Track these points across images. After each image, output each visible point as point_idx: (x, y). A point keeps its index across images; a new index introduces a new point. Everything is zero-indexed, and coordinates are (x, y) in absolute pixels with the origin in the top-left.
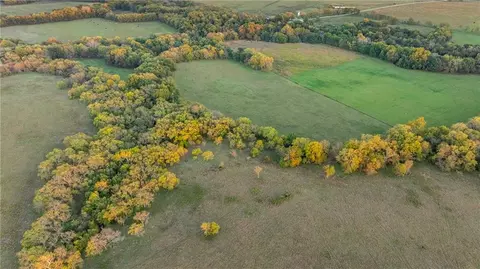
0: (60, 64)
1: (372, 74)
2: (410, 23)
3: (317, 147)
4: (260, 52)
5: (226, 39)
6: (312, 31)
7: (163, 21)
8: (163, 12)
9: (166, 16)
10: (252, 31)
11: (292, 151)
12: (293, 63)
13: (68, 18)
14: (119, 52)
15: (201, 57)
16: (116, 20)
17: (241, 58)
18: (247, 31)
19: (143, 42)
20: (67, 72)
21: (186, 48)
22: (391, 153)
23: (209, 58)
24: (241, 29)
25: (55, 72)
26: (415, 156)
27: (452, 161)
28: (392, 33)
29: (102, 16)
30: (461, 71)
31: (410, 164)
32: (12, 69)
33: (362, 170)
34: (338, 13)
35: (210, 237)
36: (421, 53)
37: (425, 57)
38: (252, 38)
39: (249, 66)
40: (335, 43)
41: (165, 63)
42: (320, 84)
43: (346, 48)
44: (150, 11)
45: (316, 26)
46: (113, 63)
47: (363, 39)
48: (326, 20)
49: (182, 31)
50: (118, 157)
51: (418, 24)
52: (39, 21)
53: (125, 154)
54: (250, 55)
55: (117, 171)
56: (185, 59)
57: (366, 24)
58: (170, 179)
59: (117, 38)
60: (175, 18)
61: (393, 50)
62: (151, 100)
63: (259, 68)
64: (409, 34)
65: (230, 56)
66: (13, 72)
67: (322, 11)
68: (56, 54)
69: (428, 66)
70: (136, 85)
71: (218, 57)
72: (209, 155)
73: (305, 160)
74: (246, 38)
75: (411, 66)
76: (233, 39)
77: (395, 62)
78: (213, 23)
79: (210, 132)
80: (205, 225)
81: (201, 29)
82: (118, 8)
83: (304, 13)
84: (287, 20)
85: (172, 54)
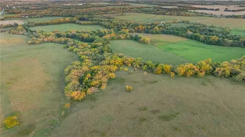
0: (63, 39)
1: (193, 46)
2: (212, 27)
3: (168, 67)
5: (129, 32)
6: (167, 29)
7: (101, 25)
8: (102, 21)
9: (103, 22)
10: (141, 29)
11: (158, 68)
12: (158, 41)
14: (86, 35)
15: (119, 39)
16: (81, 24)
17: (136, 39)
18: (138, 29)
19: (94, 32)
20: (65, 42)
21: (113, 35)
22: (196, 70)
23: (123, 39)
24: (136, 28)
25: (61, 43)
26: (206, 71)
27: (220, 73)
28: (203, 30)
29: (74, 22)
30: (232, 45)
31: (204, 73)
32: (43, 41)
33: (185, 75)
34: (179, 23)
35: (129, 91)
36: (215, 38)
37: (216, 40)
38: (141, 32)
39: (140, 42)
40: (177, 34)
41: (105, 40)
42: (171, 49)
43: (182, 36)
44: (95, 20)
45: (169, 27)
46: (83, 40)
47: (190, 33)
48: (173, 25)
49: (110, 29)
50: (93, 68)
51: (216, 27)
52: (47, 24)
53: (96, 67)
54: (140, 38)
55: (93, 73)
56: (113, 39)
57: (191, 27)
58: (113, 75)
59: (83, 30)
60: (107, 23)
61: (202, 37)
62: (102, 52)
63: (144, 43)
64: (211, 31)
65: (132, 38)
66: (44, 42)
67: (172, 22)
68: (59, 36)
69: (218, 43)
70: (95, 47)
71: (126, 38)
72: (126, 69)
73: (164, 72)
74: (138, 32)
75: (210, 43)
76: (132, 32)
77: (203, 42)
78: (124, 25)
79: (126, 62)
80: (127, 87)
81: (118, 28)
82: (81, 19)
83: (164, 22)
84: (156, 25)
85: (107, 36)
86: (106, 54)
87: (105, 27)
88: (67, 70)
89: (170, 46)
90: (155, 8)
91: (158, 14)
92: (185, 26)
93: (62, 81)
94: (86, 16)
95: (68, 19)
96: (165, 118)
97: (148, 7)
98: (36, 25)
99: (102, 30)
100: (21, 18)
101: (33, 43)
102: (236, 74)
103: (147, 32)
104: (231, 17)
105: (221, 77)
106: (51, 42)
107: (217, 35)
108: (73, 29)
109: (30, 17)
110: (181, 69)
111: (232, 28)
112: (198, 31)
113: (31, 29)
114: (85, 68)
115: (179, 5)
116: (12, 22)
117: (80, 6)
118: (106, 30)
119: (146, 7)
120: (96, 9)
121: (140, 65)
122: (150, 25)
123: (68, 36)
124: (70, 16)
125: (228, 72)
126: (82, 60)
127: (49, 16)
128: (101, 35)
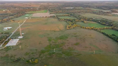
0: (66, 20)
4: (85, 22)
5: (83, 20)
13: (65, 16)
14: (71, 20)
15: (79, 21)
16: (70, 17)
19: (73, 19)
24: (85, 19)
25: (65, 21)
29: (69, 16)
31: (91, 29)
36: (104, 23)
39: (83, 22)
44: (75, 16)
55: (71, 27)
56: (77, 21)
58: (74, 27)
61: (101, 23)
66: (62, 21)
68: (65, 20)
70: (72, 23)
71: (81, 21)
73: (83, 28)
78: (82, 18)
79: (77, 26)
81: (80, 19)
85: (76, 21)
86: (74, 24)
87: (77, 18)
88: (67, 25)
91: (98, 14)
93: (66, 27)
94: (72, 14)
95: (67, 15)
97: (97, 11)
98: (59, 16)
101: (60, 21)
103: (88, 20)
108: (68, 18)
109: (56, 13)
110: (86, 28)
114: (70, 26)
117: (71, 9)
118: (76, 19)
122: (90, 18)
123: (67, 20)
124: (68, 13)
125: (96, 29)
127: (61, 13)
128: (75, 20)
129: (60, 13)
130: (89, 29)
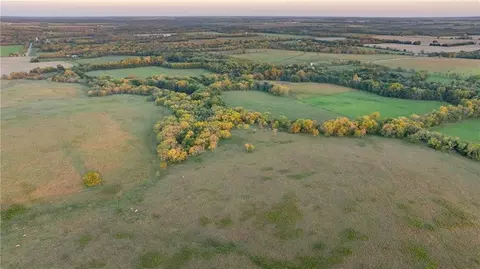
0: (145, 88)
2: (400, 70)
3: (310, 123)
5: (255, 78)
6: (320, 74)
7: (207, 68)
8: (207, 62)
9: (209, 64)
10: (274, 74)
11: (295, 124)
12: (300, 93)
14: (183, 83)
15: (238, 88)
16: (170, 67)
17: (266, 89)
18: (271, 74)
19: (195, 78)
20: (149, 93)
21: (227, 81)
22: (353, 126)
23: (243, 89)
24: (266, 72)
25: (141, 93)
26: (368, 129)
27: (389, 130)
28: (381, 75)
29: (158, 64)
31: (364, 131)
32: (113, 91)
33: (335, 134)
34: (343, 64)
35: (250, 151)
36: (398, 86)
37: (399, 88)
38: (275, 79)
39: (271, 93)
40: (336, 82)
41: (214, 89)
42: (322, 103)
43: (344, 85)
44: (197, 61)
45: (324, 71)
46: (177, 89)
47: (357, 79)
48: (331, 68)
49: (222, 73)
50: (196, 124)
51: (405, 71)
52: (113, 67)
53: (201, 124)
54: (272, 86)
56: (226, 89)
57: (362, 70)
58: (227, 134)
59: (177, 76)
60: (217, 65)
61: (376, 85)
62: (210, 105)
63: (278, 94)
64: (393, 76)
65: (258, 88)
67: (330, 63)
68: (136, 83)
69: (402, 95)
70: (197, 99)
71: (249, 88)
72: (247, 126)
73: (303, 130)
74: (270, 79)
75: (389, 95)
76: (260, 79)
77: (378, 93)
78: (245, 68)
79: (247, 118)
80: (247, 145)
81: (237, 73)
82: (170, 60)
83: (315, 64)
84: (302, 68)
85: (218, 84)
86: (215, 108)
87: (214, 71)
88: (157, 126)
89: (322, 99)
90: (303, 40)
91: (309, 50)
92: (351, 69)
94: (179, 54)
95: (148, 59)
96: (298, 177)
97: (291, 40)
98: (95, 68)
99: (209, 75)
100: (65, 58)
101: (97, 95)
102: (413, 131)
103: (285, 78)
104: (437, 55)
105: (390, 136)
106: (126, 92)
107: (402, 83)
108: (160, 74)
109: (81, 55)
110: (329, 126)
111: (431, 72)
112: (371, 76)
113: (89, 74)
114: (185, 124)
115: (349, 35)
116: (54, 64)
117: (167, 38)
118: (215, 76)
119: (287, 40)
120: (196, 42)
121: (269, 123)
122: (292, 68)
123: (151, 84)
124: (151, 54)
125: (401, 130)
126: (178, 116)
127: (113, 54)
128: (206, 82)
129: (106, 54)
130: (351, 134)
